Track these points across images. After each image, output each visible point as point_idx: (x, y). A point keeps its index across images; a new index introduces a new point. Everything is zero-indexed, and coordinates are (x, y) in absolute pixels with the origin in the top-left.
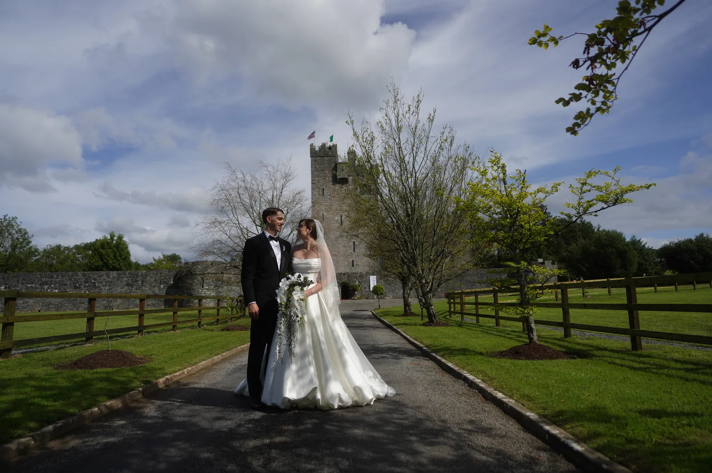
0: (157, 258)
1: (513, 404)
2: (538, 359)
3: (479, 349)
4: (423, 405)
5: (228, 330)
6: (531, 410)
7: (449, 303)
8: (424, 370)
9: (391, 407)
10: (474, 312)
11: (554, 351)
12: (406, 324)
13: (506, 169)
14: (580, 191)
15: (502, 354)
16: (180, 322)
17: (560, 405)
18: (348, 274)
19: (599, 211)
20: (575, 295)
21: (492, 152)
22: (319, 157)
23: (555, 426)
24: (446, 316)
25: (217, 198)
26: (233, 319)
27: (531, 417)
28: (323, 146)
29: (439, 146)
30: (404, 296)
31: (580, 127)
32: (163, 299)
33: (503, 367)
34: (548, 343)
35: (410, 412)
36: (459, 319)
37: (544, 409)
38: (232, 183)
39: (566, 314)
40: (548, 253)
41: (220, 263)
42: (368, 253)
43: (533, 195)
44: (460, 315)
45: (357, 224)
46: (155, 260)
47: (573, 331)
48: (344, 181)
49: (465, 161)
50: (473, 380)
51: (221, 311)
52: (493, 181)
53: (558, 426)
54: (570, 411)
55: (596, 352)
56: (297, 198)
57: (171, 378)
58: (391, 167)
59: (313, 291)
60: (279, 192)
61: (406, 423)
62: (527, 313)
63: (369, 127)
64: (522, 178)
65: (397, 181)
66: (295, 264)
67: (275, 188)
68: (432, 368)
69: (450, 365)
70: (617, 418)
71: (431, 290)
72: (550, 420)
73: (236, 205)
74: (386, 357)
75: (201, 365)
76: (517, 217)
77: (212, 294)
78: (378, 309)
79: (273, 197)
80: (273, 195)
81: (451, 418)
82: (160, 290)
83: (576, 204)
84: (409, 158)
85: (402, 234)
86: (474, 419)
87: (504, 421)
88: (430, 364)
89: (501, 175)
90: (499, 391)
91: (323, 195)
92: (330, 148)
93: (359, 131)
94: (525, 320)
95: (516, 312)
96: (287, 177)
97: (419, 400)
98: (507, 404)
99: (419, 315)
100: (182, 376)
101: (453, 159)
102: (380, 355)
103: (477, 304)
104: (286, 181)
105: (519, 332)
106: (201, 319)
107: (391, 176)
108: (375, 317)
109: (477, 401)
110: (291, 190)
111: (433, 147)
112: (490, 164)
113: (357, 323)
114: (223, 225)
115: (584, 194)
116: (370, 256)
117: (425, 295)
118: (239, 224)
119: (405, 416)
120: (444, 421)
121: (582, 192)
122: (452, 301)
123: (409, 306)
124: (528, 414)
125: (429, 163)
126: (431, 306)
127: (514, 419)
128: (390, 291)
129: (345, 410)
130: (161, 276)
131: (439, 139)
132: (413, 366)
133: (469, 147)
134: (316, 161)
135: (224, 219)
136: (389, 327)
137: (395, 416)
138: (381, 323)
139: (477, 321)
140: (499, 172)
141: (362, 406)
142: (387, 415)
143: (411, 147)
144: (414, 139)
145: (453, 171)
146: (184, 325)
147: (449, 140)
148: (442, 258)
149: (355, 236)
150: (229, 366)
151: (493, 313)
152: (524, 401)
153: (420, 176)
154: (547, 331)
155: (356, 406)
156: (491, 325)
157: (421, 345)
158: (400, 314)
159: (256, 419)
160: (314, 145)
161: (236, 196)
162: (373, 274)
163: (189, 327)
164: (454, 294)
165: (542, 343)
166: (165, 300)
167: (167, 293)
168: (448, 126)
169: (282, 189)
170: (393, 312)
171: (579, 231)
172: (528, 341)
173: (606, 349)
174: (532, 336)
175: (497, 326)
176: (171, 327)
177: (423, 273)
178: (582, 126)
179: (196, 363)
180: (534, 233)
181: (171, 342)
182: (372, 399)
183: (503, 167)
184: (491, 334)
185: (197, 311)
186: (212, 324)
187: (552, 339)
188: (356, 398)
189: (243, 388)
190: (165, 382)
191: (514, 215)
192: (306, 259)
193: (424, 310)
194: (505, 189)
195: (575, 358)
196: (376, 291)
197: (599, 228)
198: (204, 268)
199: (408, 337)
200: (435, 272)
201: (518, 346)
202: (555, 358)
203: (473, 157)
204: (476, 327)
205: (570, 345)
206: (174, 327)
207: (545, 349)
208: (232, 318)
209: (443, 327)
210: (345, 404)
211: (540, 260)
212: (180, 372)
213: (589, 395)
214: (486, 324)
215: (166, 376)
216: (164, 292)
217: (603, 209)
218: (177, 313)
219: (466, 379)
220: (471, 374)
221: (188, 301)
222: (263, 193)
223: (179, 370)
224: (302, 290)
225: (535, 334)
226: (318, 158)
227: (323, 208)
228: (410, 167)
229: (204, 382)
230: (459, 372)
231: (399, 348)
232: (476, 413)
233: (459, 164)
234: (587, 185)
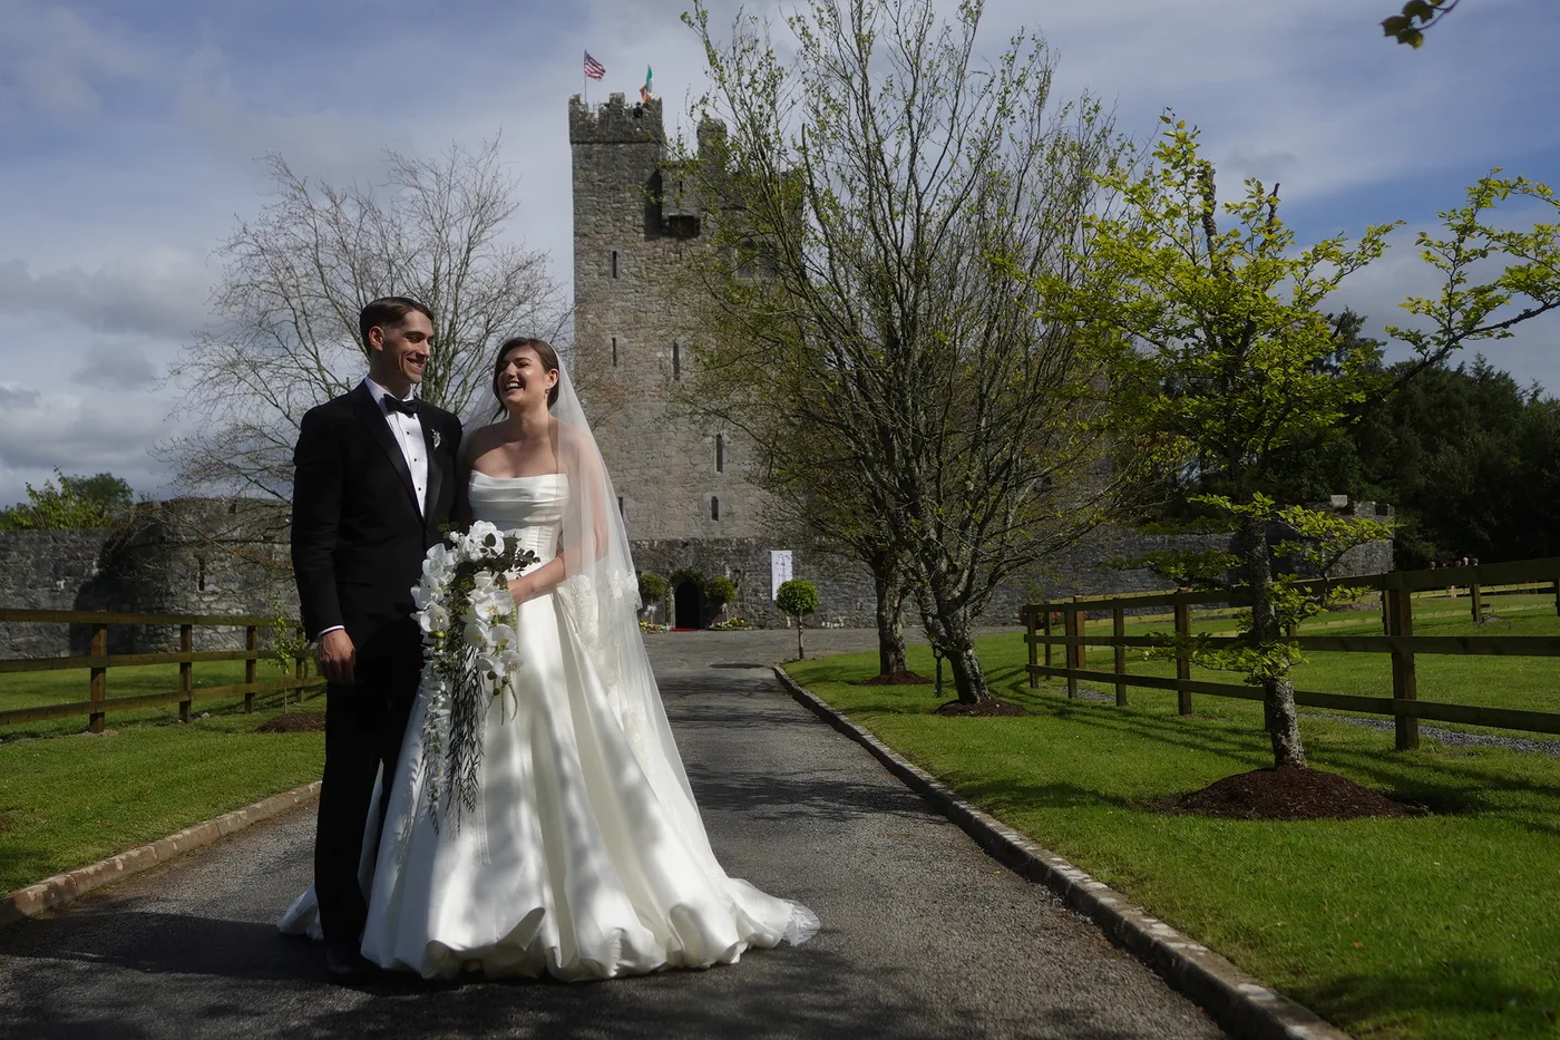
0: (39, 487)
1: (1198, 958)
2: (1301, 815)
3: (1112, 787)
4: (902, 963)
5: (281, 727)
6: (1255, 975)
7: (1030, 640)
8: (925, 854)
9: (798, 970)
10: (1110, 669)
11: (1356, 789)
12: (881, 709)
13: (1216, 180)
14: (1453, 255)
15: (1187, 803)
16: (115, 703)
17: (1349, 960)
18: (697, 543)
19: (1515, 321)
20: (1448, 614)
21: (1167, 120)
22: (599, 142)
23: (1325, 1023)
24: (1022, 682)
25: (245, 280)
26: (304, 695)
27: (1252, 998)
28: (616, 103)
29: (996, 104)
30: (880, 617)
31: (1431, 17)
32: (65, 627)
33: (1180, 842)
34: (1340, 765)
35: (857, 985)
36: (1062, 693)
37: (1297, 972)
38: (294, 230)
39: (1403, 672)
40: (1365, 477)
41: (258, 504)
42: (763, 472)
43: (1301, 270)
44: (1065, 680)
45: (723, 371)
46: (33, 494)
47: (1426, 729)
48: (687, 228)
49: (1085, 157)
50: (1081, 886)
51: (262, 667)
52: (1167, 221)
53: (1335, 1025)
54: (1375, 977)
55: (1491, 796)
56: (517, 285)
57: (68, 882)
58: (835, 174)
59: (538, 582)
60: (456, 260)
61: (839, 1022)
62: (1269, 668)
63: (760, 35)
64: (1266, 209)
65: (857, 224)
66: (481, 495)
67: (444, 248)
68: (951, 846)
69: (1011, 836)
70: (1526, 996)
71: (966, 594)
72: (1311, 1007)
73: (308, 305)
74: (802, 814)
75: (176, 841)
76: (1246, 343)
77: (235, 611)
78: (795, 660)
79: (436, 279)
80: (437, 270)
81: (991, 1005)
82: (54, 599)
83: (1438, 297)
84: (899, 144)
85: (872, 407)
86: (1067, 1005)
87: (1166, 1011)
88: (947, 834)
89: (1197, 203)
90: (1161, 919)
91: (615, 276)
92: (638, 113)
93: (723, 48)
94: (1267, 691)
95: (1234, 663)
96: (484, 211)
97: (892, 950)
98: (1179, 959)
99: (926, 681)
100: (107, 878)
101: (1047, 151)
102: (786, 808)
103: (1118, 640)
104: (481, 222)
105: (1251, 733)
106: (189, 694)
107: (835, 208)
108: (784, 687)
109: (1086, 950)
110: (498, 253)
111: (978, 110)
112: (1159, 166)
113: (721, 708)
114: (264, 373)
115: (1465, 268)
116: (769, 483)
117: (946, 610)
118: (320, 369)
119: (842, 997)
120: (967, 1014)
121: (1461, 259)
122: (1040, 632)
123: (897, 651)
124: (1243, 987)
125: (966, 166)
126: (968, 647)
127: (1197, 1005)
128: (836, 601)
129: (642, 981)
130: (56, 549)
131: (998, 81)
132: (890, 841)
133: (1097, 109)
134: (589, 157)
135: (268, 352)
136: (826, 718)
137: (808, 997)
138: (801, 708)
139: (1121, 698)
140: (1190, 190)
141: (700, 970)
142: (779, 997)
143: (902, 106)
144: (915, 80)
145: (1046, 192)
146: (132, 713)
147: (1032, 84)
148: (1005, 487)
149: (717, 413)
150: (271, 846)
151: (1170, 671)
152: (1236, 949)
153: (936, 209)
154: (1340, 729)
155: (680, 969)
156: (1162, 710)
157: (926, 776)
158: (869, 676)
159: (339, 1014)
160: (582, 100)
161: (307, 275)
162: (781, 545)
163: (151, 720)
164: (1048, 608)
165: (1321, 768)
166: (71, 630)
167: (79, 606)
168: (1028, 35)
169: (469, 251)
170: (843, 669)
171: (1471, 404)
172: (1271, 758)
173: (1523, 785)
174: (1284, 742)
175: (1182, 712)
176: (85, 719)
177: (939, 537)
178: (1437, 13)
179: (157, 836)
180: (1300, 399)
181: (79, 768)
182: (733, 948)
183: (1206, 175)
184: (1161, 739)
185: (176, 668)
186: (230, 709)
187: (1357, 753)
188: (679, 945)
189: (303, 917)
190: (46, 897)
191: (1234, 338)
192: (516, 477)
193: (946, 663)
194: (1209, 247)
195: (1420, 814)
196: (791, 600)
197: (1536, 394)
198: (204, 522)
199: (885, 749)
200: (980, 533)
201: (1239, 776)
202: (1356, 814)
203: (1113, 142)
204: (1112, 718)
205: (1410, 774)
206: (94, 717)
207: (1325, 785)
208: (298, 690)
209: (1005, 719)
210: (643, 962)
211: (1339, 500)
212: (101, 865)
213: (1447, 928)
214: (1148, 710)
215: (48, 876)
216: (70, 604)
217: (1528, 314)
218: (104, 670)
219: (1057, 883)
220: (1077, 867)
221: (154, 636)
222: (400, 262)
223: (98, 858)
224: (501, 581)
225: (1295, 734)
226: (597, 147)
227: (613, 319)
228: (899, 178)
229: (184, 897)
230: (1037, 860)
231: (849, 784)
232: (1076, 986)
233: (1065, 168)
234: (1476, 234)
